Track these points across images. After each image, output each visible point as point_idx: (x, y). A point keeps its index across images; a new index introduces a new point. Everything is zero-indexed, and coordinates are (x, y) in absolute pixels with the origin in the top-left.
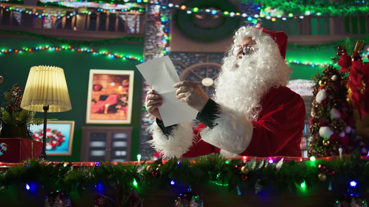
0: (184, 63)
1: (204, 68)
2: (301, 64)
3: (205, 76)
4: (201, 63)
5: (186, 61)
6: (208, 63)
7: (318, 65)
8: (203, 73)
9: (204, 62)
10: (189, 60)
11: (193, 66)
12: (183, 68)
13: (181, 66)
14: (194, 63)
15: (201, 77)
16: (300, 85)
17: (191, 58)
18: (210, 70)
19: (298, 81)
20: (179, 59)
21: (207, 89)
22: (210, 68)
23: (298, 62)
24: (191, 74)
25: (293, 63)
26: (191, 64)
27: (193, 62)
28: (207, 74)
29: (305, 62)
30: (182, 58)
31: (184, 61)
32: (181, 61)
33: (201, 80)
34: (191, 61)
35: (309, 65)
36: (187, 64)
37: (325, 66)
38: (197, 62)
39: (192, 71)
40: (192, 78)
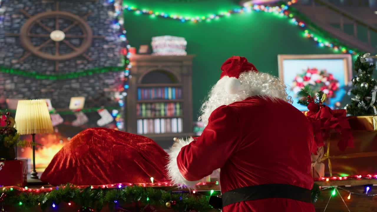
0: (27, 11)
1: (53, 19)
2: (168, 18)
3: (54, 28)
4: (49, 12)
5: (30, 9)
6: (57, 13)
7: (189, 21)
8: (51, 24)
9: (53, 10)
10: (33, 7)
11: (39, 15)
12: (26, 18)
13: (24, 14)
14: (41, 12)
15: (48, 29)
16: (168, 43)
17: (36, 5)
18: (61, 21)
19: (166, 37)
20: (21, 6)
21: (57, 45)
22: (60, 18)
23: (166, 15)
24: (36, 25)
25: (160, 17)
26: (36, 13)
27: (39, 10)
28: (57, 26)
29: (174, 15)
30: (25, 5)
31: (27, 8)
32: (24, 8)
33: (50, 33)
34: (36, 9)
35: (178, 20)
36: (31, 12)
37: (197, 21)
38: (44, 10)
39: (38, 21)
40: (39, 30)
